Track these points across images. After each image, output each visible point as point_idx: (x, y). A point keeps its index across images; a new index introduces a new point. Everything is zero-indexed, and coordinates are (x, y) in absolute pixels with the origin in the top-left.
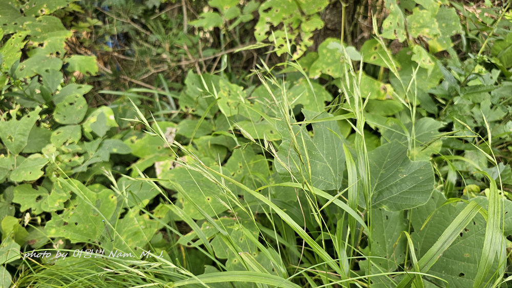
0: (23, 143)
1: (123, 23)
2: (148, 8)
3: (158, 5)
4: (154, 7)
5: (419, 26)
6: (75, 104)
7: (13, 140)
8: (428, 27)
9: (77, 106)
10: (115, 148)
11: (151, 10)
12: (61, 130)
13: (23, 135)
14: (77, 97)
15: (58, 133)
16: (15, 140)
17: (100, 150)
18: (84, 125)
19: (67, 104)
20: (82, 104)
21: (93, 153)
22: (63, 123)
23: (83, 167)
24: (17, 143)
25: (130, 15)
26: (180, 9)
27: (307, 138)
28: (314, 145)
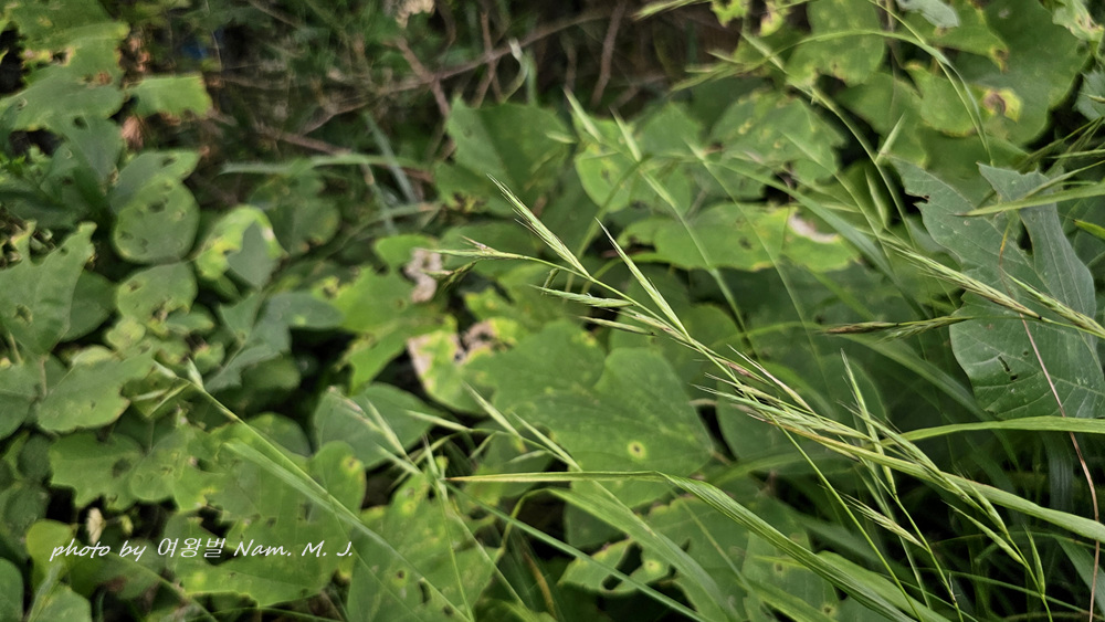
0: (57, 323)
6: (166, 206)
7: (31, 318)
9: (172, 212)
10: (299, 314)
12: (139, 277)
13: (55, 302)
14: (167, 188)
15: (134, 288)
16: (37, 316)
17: (263, 323)
18: (199, 258)
19: (144, 208)
20: (183, 206)
21: (247, 334)
22: (143, 258)
23: (228, 373)
24: (43, 325)
27: (1018, 257)
28: (1040, 277)
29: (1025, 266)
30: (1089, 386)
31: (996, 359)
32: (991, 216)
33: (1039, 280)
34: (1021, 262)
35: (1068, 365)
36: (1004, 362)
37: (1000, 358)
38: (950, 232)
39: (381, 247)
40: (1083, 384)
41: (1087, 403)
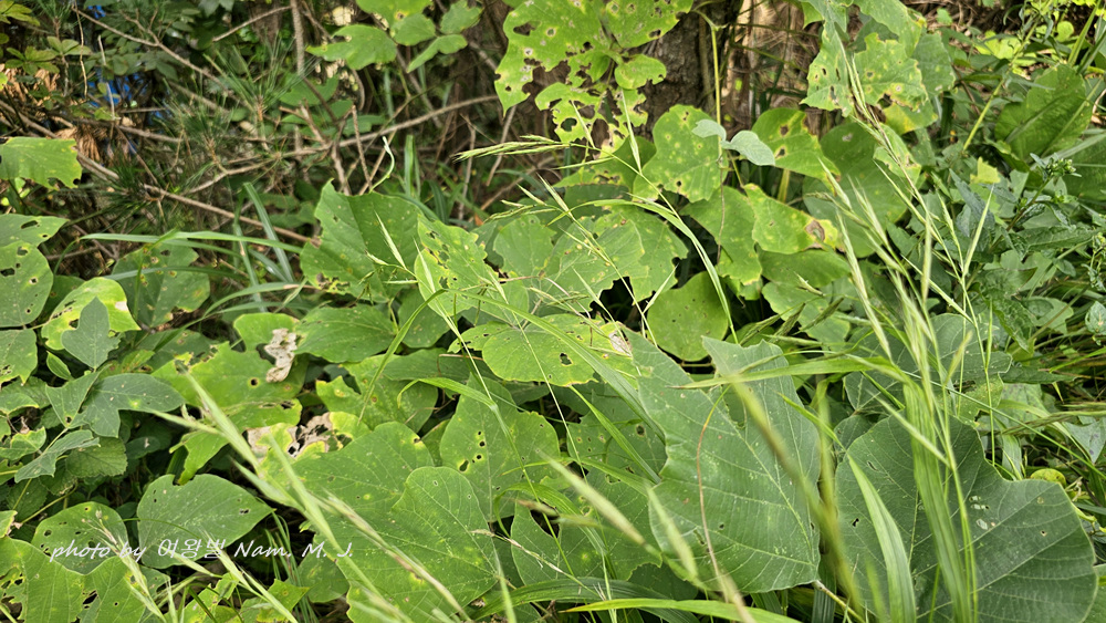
1: (142, 48)
2: (203, 12)
3: (228, 5)
4: (221, 10)
5: (880, 76)
6: (17, 271)
8: (900, 80)
9: (24, 278)
10: (134, 398)
11: (211, 17)
14: (21, 252)
17: (93, 405)
18: (45, 326)
20: (39, 273)
21: (73, 418)
25: (159, 29)
26: (286, 19)
27: (729, 429)
28: (750, 448)
29: (736, 438)
30: (788, 555)
31: (691, 532)
32: (706, 389)
33: (749, 450)
34: (732, 434)
35: (767, 536)
36: (699, 536)
37: (695, 532)
38: (661, 406)
39: (240, 324)
40: (781, 554)
41: (784, 573)
